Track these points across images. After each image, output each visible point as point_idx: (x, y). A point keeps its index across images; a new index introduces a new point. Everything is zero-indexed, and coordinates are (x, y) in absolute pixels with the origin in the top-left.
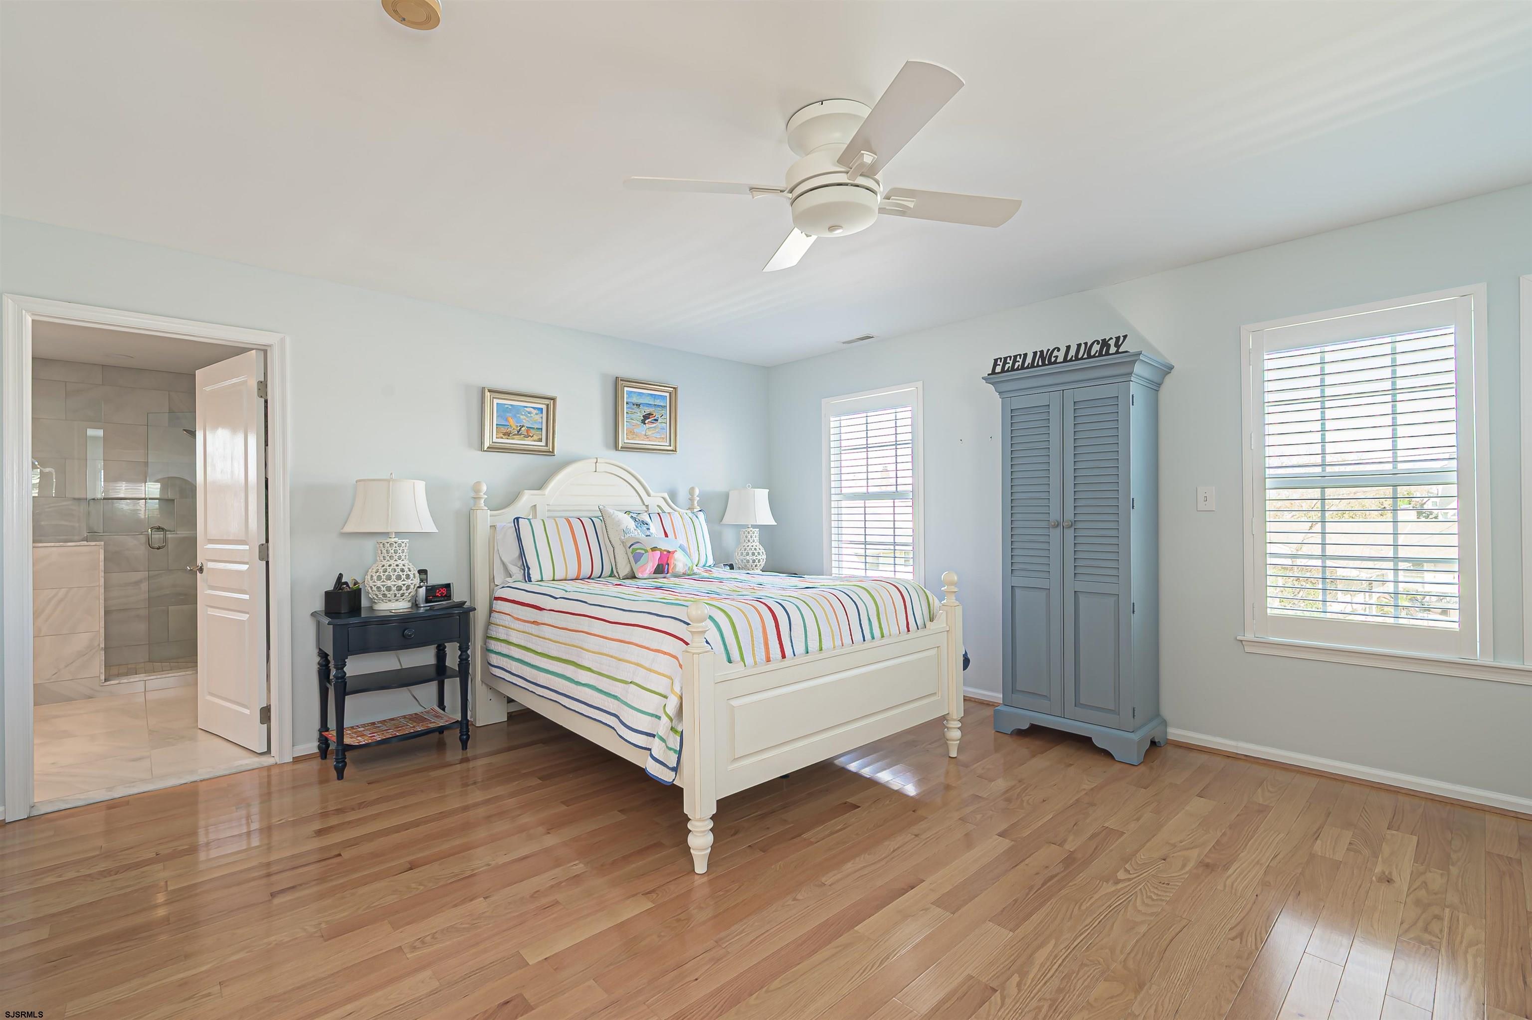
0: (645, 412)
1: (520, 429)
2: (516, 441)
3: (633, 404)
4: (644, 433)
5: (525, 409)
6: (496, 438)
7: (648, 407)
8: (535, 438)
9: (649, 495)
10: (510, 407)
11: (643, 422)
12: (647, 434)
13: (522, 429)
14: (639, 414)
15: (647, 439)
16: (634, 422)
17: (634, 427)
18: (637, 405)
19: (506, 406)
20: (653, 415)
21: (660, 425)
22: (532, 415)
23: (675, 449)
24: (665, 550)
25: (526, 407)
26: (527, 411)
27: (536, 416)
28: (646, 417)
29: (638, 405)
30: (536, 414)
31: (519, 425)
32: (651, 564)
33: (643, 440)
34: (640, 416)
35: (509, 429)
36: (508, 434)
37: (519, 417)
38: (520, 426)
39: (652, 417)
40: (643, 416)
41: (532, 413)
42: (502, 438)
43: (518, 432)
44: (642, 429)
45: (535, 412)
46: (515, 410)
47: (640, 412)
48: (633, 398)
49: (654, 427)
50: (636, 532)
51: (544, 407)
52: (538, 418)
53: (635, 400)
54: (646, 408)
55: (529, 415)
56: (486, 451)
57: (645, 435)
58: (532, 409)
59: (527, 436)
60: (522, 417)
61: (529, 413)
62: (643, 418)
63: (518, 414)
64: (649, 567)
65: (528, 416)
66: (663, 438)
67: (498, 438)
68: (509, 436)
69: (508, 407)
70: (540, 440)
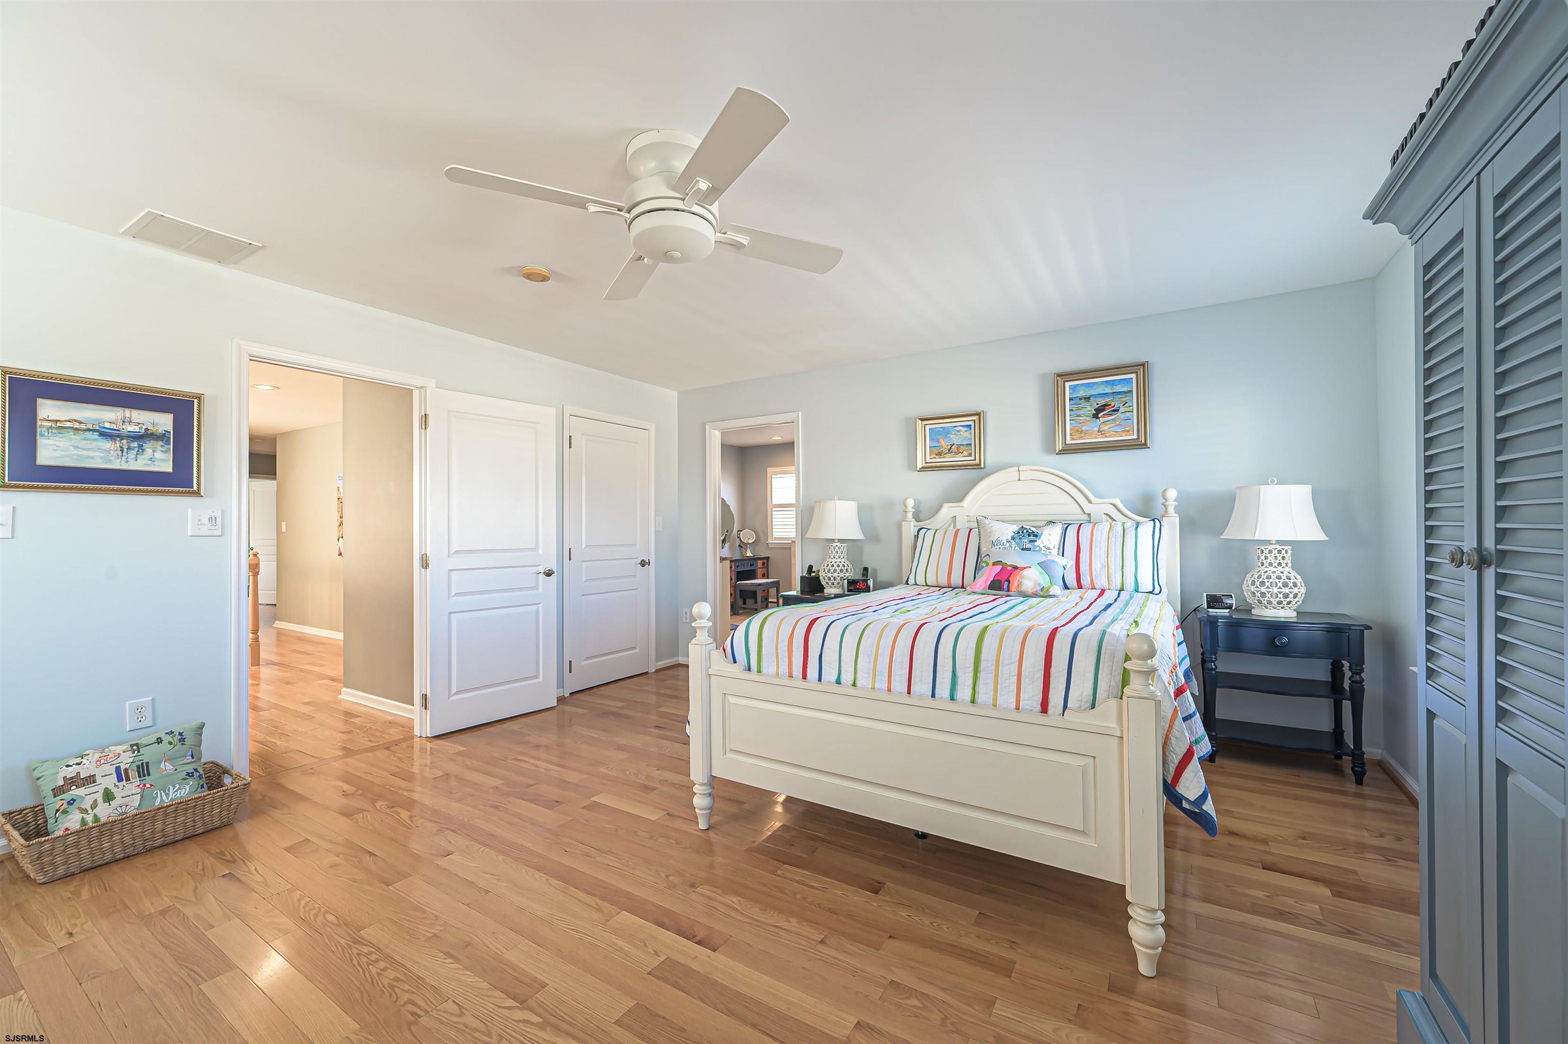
0: (1097, 404)
1: (951, 447)
2: (948, 459)
3: (1080, 399)
4: (1097, 429)
5: (955, 428)
6: (930, 459)
7: (1102, 397)
8: (965, 453)
9: (1090, 502)
10: (941, 430)
11: (1096, 416)
12: (1101, 430)
13: (953, 447)
14: (1089, 408)
15: (1101, 436)
16: (1081, 418)
17: (1082, 424)
18: (1085, 398)
19: (938, 429)
20: (1111, 405)
21: (1122, 416)
22: (961, 433)
23: (1145, 442)
24: (1010, 566)
25: (956, 427)
26: (957, 430)
27: (966, 433)
28: (1099, 410)
29: (1087, 399)
30: (966, 431)
31: (949, 444)
32: (985, 579)
33: (1096, 438)
34: (1090, 409)
35: (941, 449)
36: (940, 454)
37: (950, 437)
38: (951, 444)
39: (1110, 408)
40: (1095, 410)
41: (961, 431)
42: (935, 458)
43: (949, 450)
44: (1094, 425)
45: (963, 429)
46: (945, 432)
47: (1091, 406)
48: (1080, 391)
49: (1112, 420)
50: (1008, 544)
51: (972, 423)
52: (967, 434)
53: (1082, 393)
54: (1101, 399)
55: (959, 433)
56: (919, 471)
57: (1099, 431)
58: (961, 428)
59: (957, 453)
60: (952, 436)
61: (958, 432)
62: (1095, 412)
63: (949, 434)
64: (981, 581)
65: (958, 435)
66: (1128, 431)
67: (932, 458)
68: (941, 455)
69: (939, 430)
70: (970, 455)
